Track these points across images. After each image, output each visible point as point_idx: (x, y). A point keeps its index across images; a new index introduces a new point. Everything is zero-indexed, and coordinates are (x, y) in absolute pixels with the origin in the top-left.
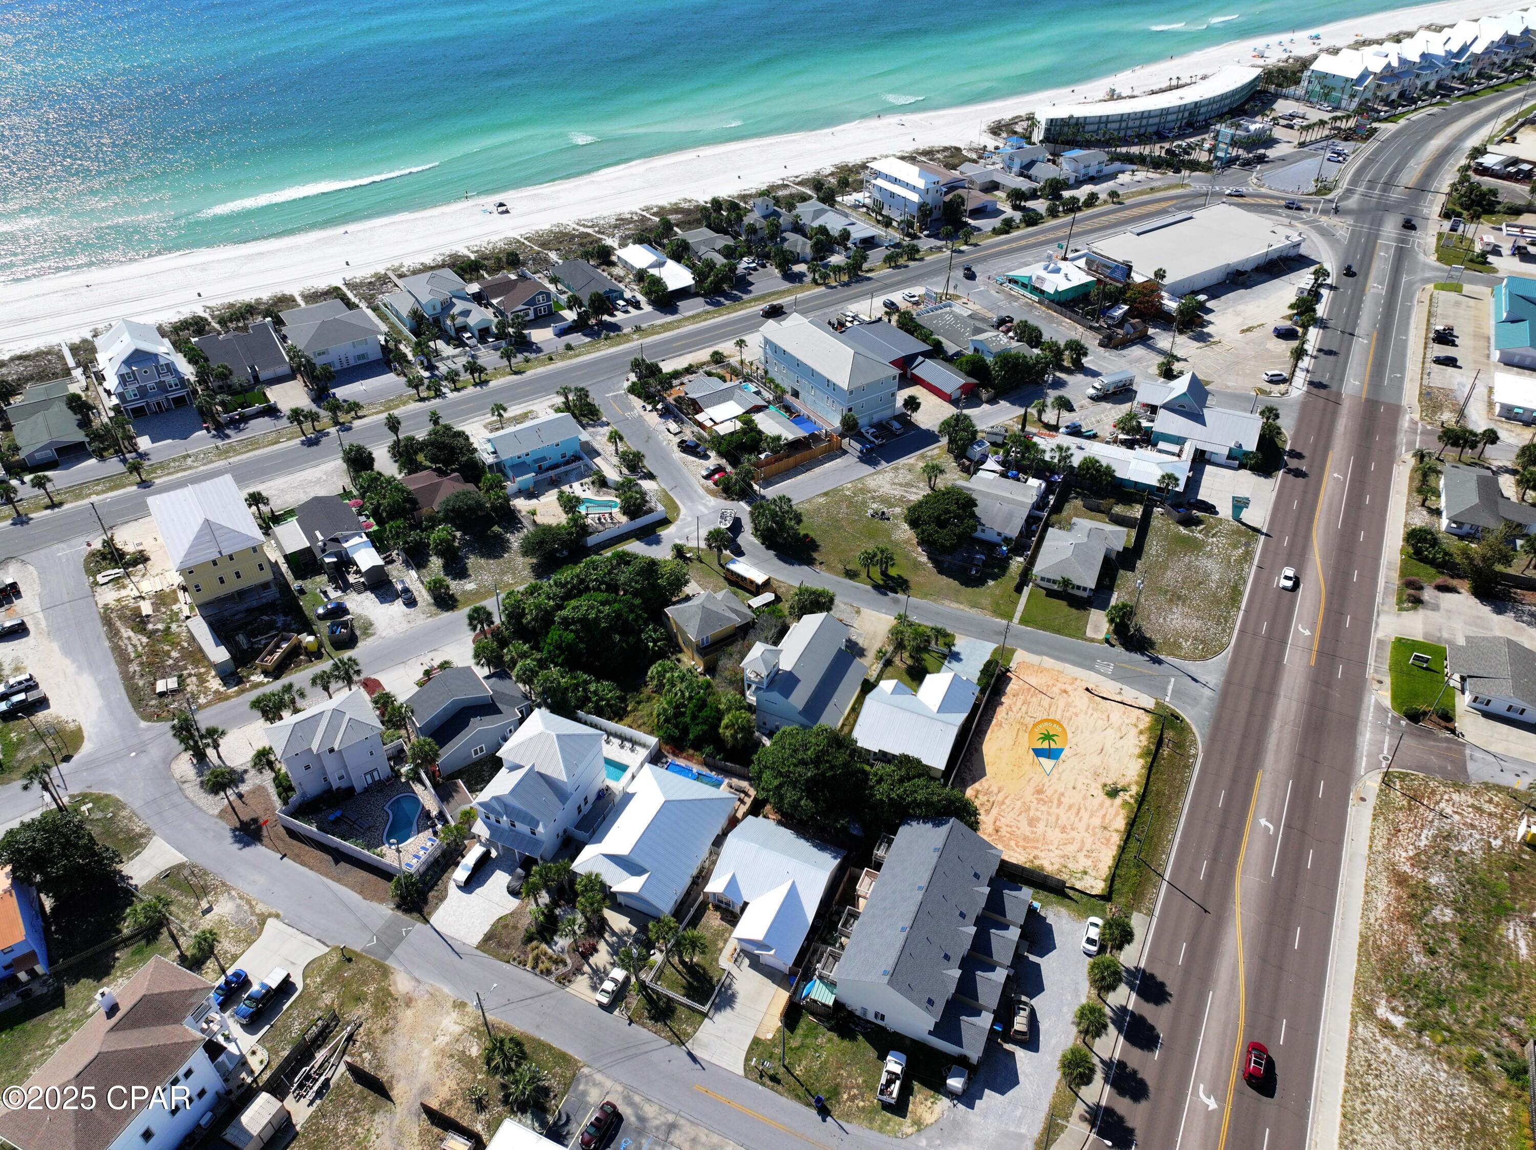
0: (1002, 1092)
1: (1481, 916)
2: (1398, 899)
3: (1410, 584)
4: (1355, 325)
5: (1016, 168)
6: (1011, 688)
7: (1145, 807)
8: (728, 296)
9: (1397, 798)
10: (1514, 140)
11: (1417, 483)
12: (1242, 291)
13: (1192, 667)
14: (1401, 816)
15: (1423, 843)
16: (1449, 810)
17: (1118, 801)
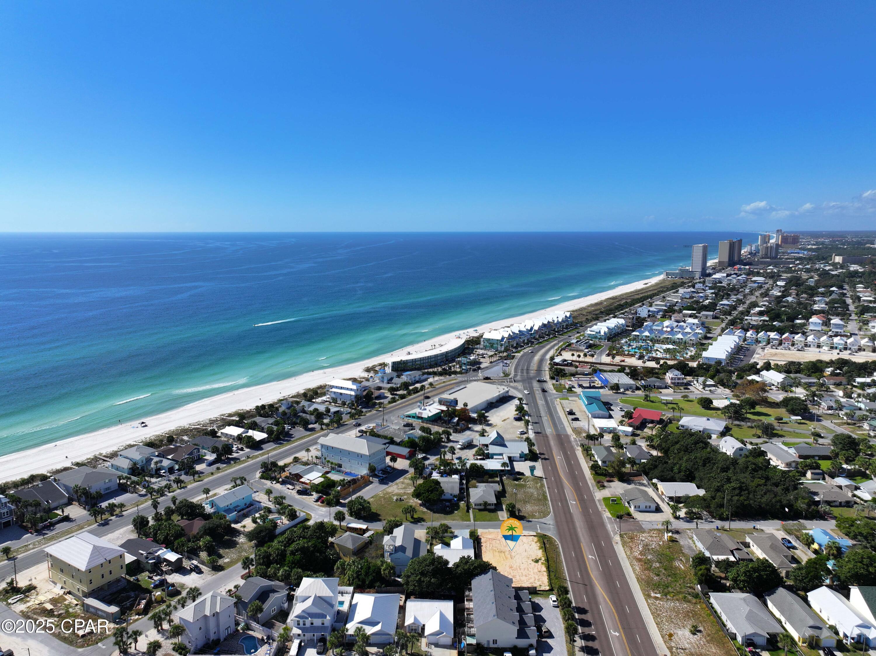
0: (550, 653)
1: (667, 562)
2: (642, 565)
3: (599, 482)
4: (540, 414)
5: (386, 381)
6: (483, 540)
7: (550, 563)
8: (284, 440)
9: (626, 539)
10: (561, 355)
11: (585, 455)
12: (495, 409)
13: (543, 520)
14: (631, 544)
15: (641, 549)
16: (643, 539)
17: (540, 563)
